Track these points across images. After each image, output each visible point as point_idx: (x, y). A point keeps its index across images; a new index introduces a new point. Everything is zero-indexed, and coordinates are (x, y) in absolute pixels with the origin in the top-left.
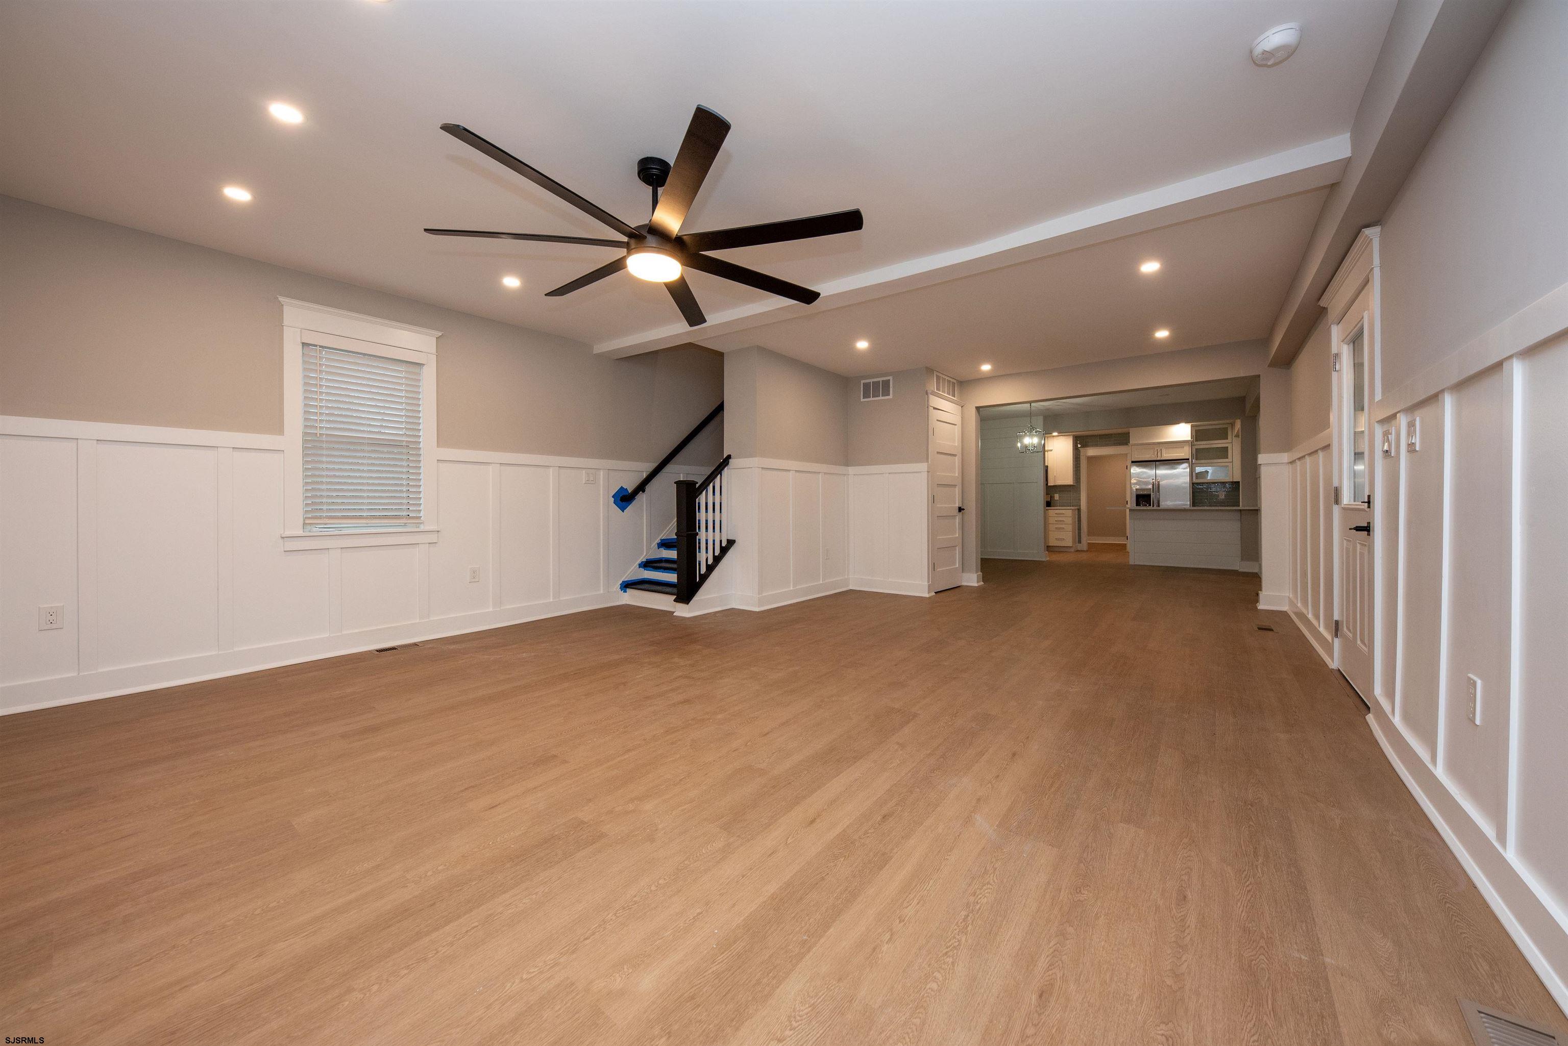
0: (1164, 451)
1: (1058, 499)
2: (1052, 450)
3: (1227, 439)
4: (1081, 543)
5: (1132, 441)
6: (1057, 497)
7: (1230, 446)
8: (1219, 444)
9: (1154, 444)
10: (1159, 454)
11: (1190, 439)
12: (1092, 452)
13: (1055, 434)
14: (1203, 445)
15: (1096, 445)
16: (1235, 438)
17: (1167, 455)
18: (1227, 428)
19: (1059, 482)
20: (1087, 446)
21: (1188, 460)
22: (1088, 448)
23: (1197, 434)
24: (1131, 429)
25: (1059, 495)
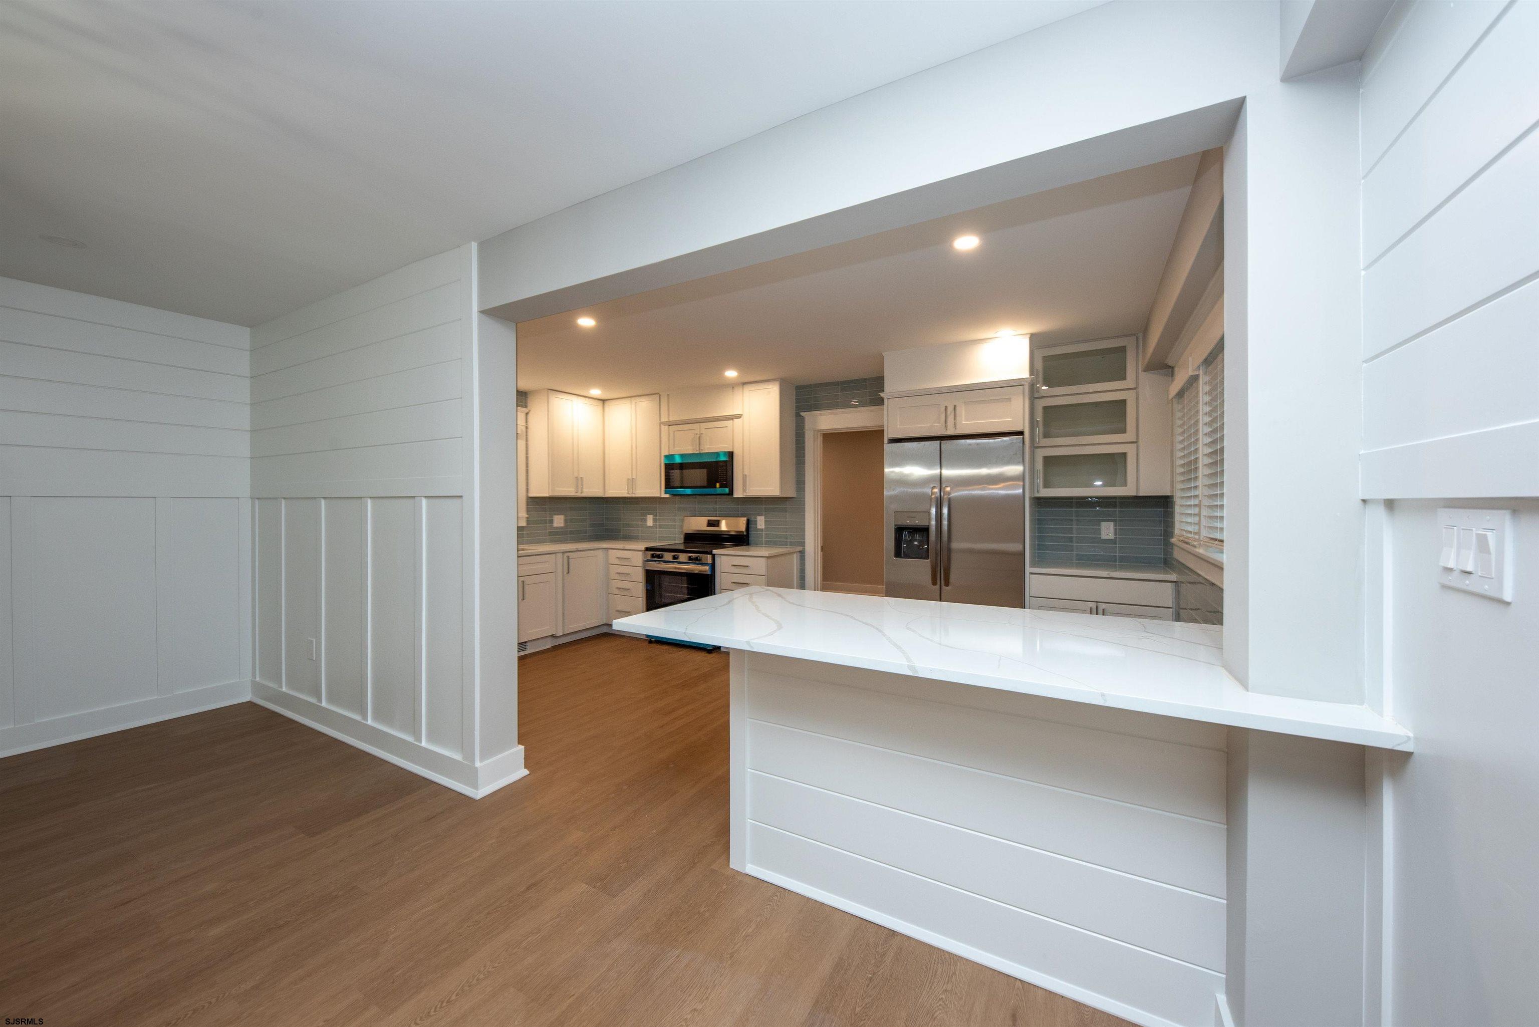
0: (962, 411)
1: (763, 527)
2: (739, 416)
3: (1123, 378)
5: (890, 387)
6: (761, 522)
7: (1129, 397)
8: (1104, 392)
9: (940, 392)
10: (951, 420)
11: (1029, 377)
12: (831, 420)
13: (731, 374)
14: (1061, 394)
16: (1147, 375)
17: (966, 424)
18: (1123, 349)
19: (755, 491)
20: (815, 407)
21: (1021, 433)
22: (816, 413)
23: (1046, 359)
24: (882, 357)
25: (765, 518)
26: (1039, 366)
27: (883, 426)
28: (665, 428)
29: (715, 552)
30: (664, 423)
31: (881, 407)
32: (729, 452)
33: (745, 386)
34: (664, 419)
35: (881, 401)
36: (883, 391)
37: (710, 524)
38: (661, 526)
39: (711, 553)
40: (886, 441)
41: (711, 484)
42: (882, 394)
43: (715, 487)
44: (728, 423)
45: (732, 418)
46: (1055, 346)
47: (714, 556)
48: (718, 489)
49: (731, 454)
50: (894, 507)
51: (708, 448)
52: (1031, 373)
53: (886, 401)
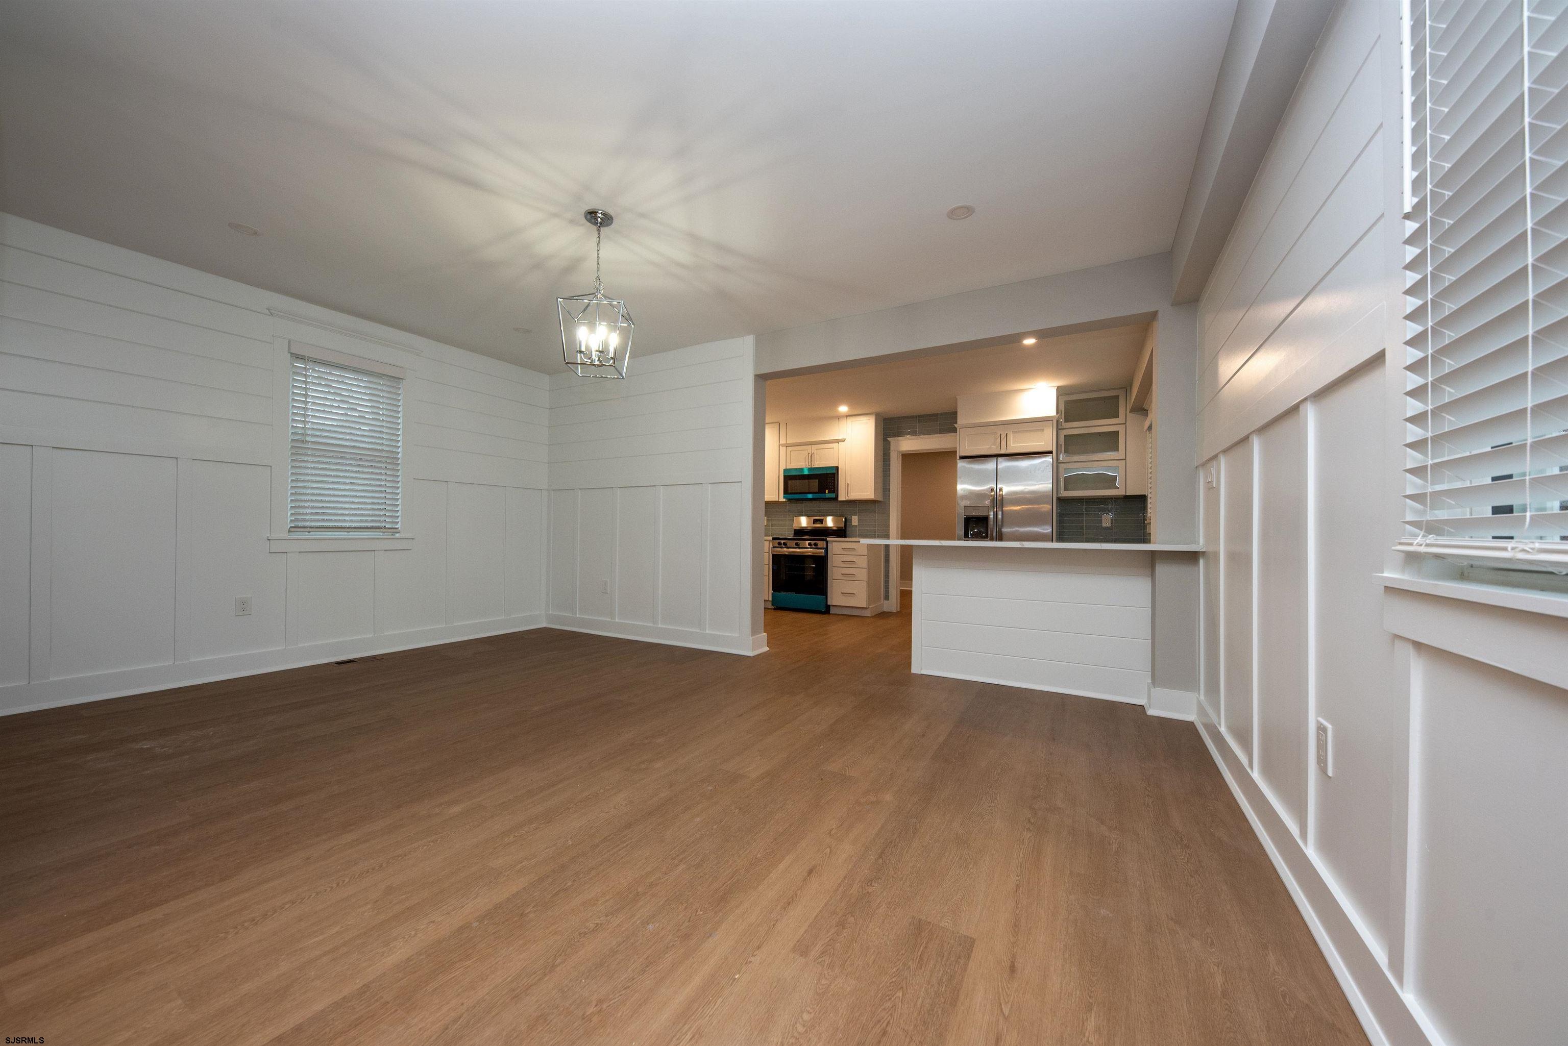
0: (1011, 437)
1: (857, 524)
2: (844, 440)
3: (1117, 416)
4: (888, 599)
5: (961, 421)
6: (855, 520)
7: (1121, 429)
8: (1104, 425)
9: (996, 424)
10: (1003, 443)
11: (1055, 415)
12: (908, 444)
13: (843, 409)
14: (1077, 428)
15: (914, 433)
16: (1131, 415)
17: (1015, 446)
18: (1117, 397)
19: (855, 495)
20: (898, 434)
21: (1051, 452)
22: (900, 438)
23: (1066, 402)
24: (956, 400)
25: (858, 517)
26: (1062, 408)
27: (956, 448)
28: (783, 449)
29: (828, 539)
30: (783, 445)
31: (955, 434)
32: (836, 467)
33: (848, 418)
34: (783, 442)
35: (954, 430)
36: (956, 423)
37: (815, 521)
38: (772, 525)
39: (825, 540)
40: (958, 457)
41: (821, 490)
42: (956, 425)
43: (825, 493)
44: (835, 445)
45: (838, 441)
46: (1072, 394)
47: (827, 542)
48: (828, 495)
49: (837, 468)
50: (964, 503)
51: (817, 464)
52: (1057, 413)
53: (958, 430)
